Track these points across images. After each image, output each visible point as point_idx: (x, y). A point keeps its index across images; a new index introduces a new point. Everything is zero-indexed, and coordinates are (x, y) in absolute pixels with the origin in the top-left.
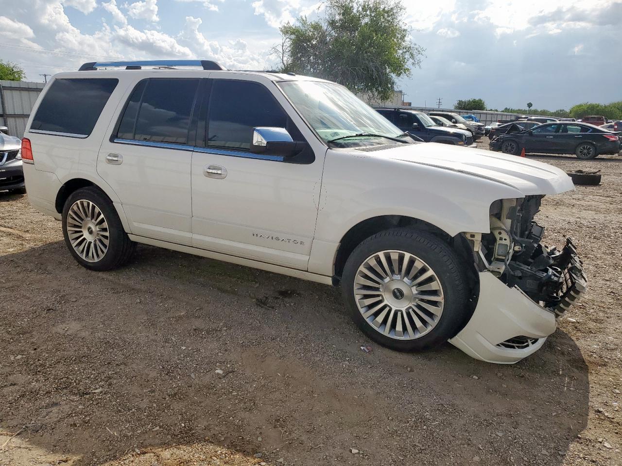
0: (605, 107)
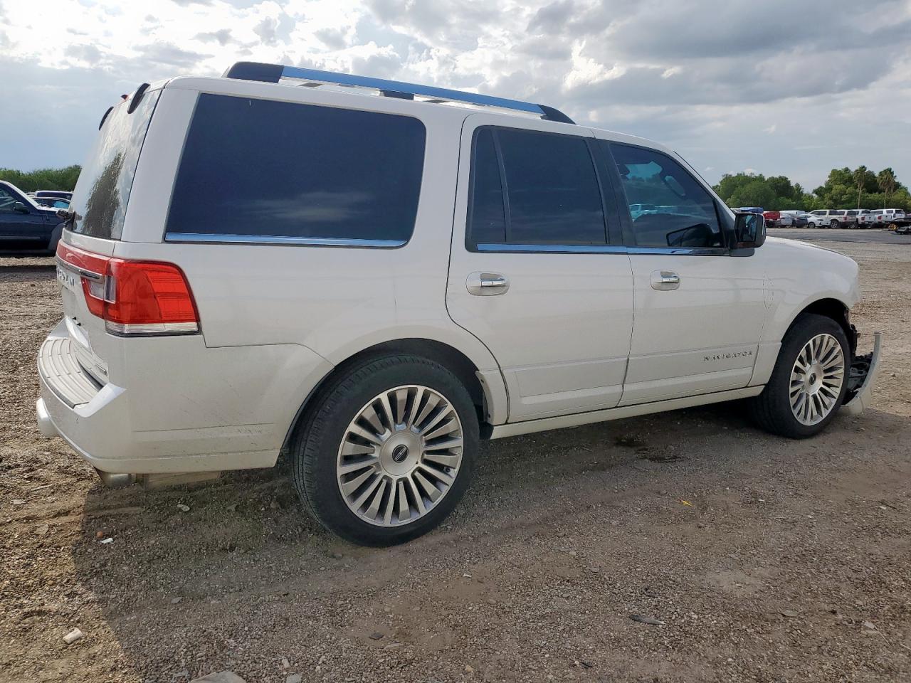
0: (30, 175)
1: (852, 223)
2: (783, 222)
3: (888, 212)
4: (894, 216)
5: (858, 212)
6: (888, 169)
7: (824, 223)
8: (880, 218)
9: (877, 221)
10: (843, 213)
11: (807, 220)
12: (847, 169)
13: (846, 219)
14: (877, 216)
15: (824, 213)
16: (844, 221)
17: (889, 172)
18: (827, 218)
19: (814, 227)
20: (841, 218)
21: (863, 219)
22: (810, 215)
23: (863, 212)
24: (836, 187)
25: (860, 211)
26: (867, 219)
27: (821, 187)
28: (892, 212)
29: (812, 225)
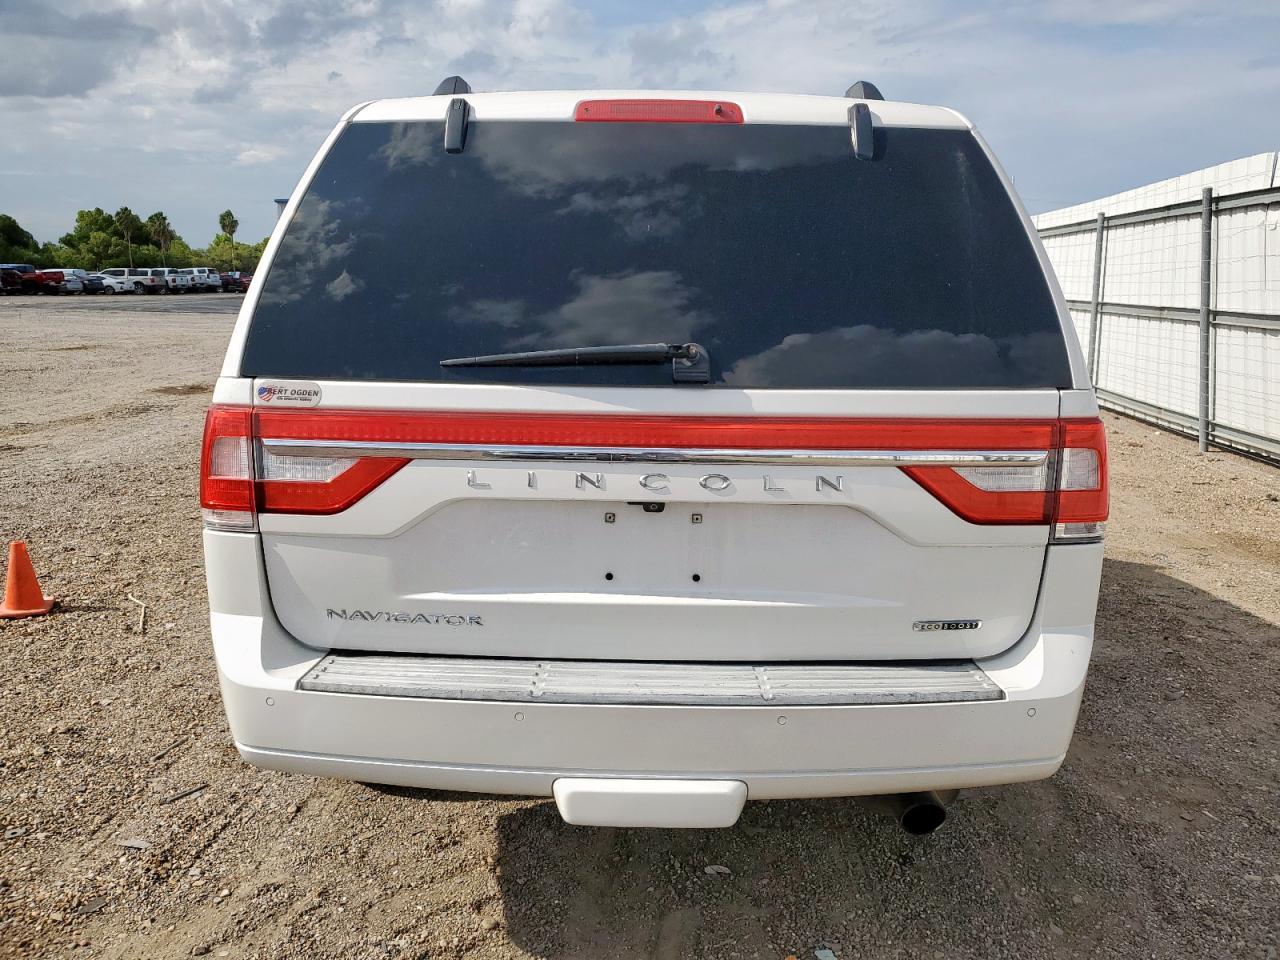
1: (161, 287)
2: (69, 286)
3: (199, 272)
4: (208, 277)
5: (164, 272)
6: (156, 215)
7: (126, 287)
8: (193, 279)
9: (191, 283)
10: (146, 274)
11: (102, 283)
12: (99, 211)
13: (153, 281)
14: (189, 277)
15: (122, 274)
16: (151, 284)
17: (159, 218)
18: (127, 280)
19: (115, 293)
20: (146, 280)
21: (174, 281)
22: (103, 276)
23: (170, 272)
24: (93, 234)
25: (166, 270)
26: (179, 282)
27: (68, 235)
28: (204, 272)
29: (108, 291)
